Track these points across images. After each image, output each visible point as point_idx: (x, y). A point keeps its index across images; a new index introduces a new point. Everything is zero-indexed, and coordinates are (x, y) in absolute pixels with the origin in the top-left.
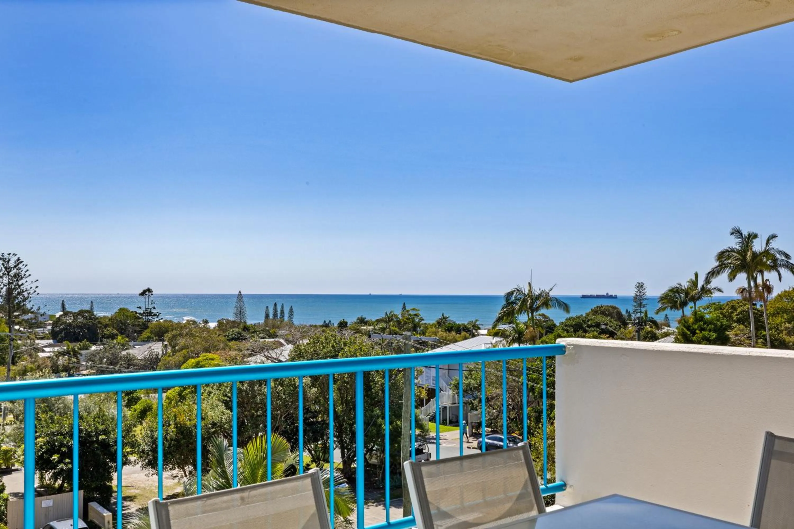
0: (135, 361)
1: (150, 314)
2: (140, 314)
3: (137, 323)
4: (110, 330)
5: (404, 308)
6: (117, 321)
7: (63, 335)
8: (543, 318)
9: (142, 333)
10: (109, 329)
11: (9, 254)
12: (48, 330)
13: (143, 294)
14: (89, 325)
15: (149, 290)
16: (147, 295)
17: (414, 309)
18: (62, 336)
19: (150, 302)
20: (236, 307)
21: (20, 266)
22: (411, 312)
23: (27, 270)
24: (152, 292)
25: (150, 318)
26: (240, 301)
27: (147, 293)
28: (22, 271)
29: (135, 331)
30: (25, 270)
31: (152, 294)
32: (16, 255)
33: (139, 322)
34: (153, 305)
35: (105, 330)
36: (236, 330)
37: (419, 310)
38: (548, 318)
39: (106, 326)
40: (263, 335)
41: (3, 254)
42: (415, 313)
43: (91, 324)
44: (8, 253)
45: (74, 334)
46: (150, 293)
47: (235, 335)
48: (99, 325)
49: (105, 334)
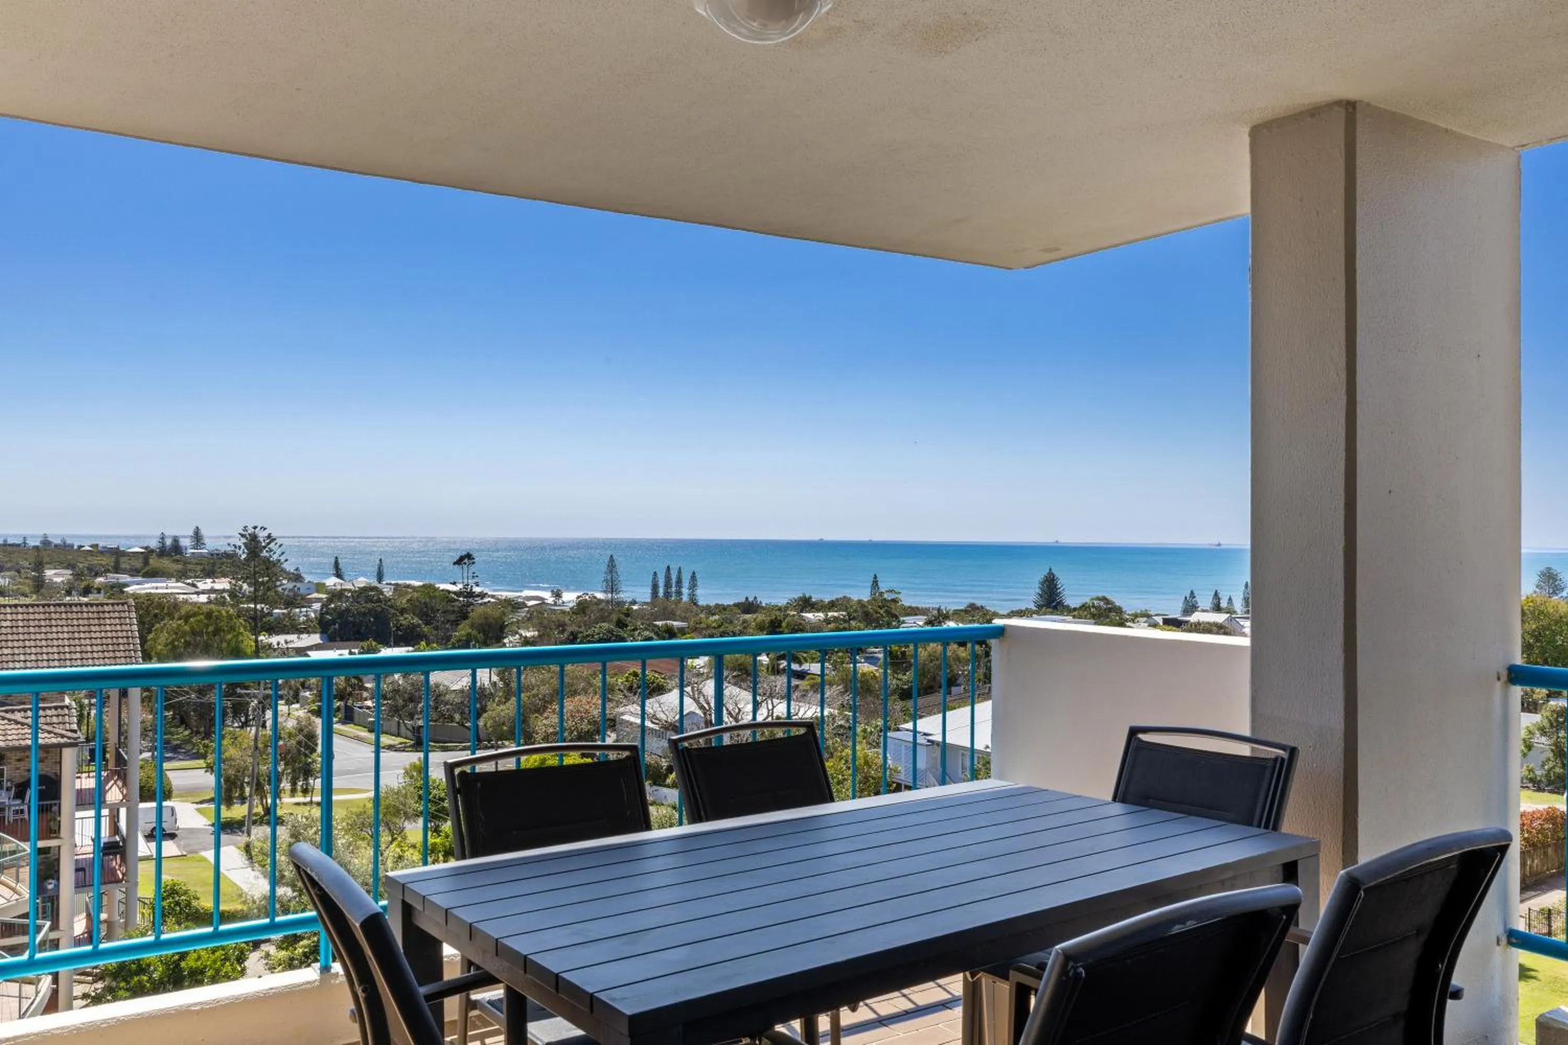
0: (448, 696)
1: (471, 594)
2: (455, 593)
3: (449, 608)
4: (410, 619)
5: (875, 583)
6: (420, 602)
7: (337, 626)
8: (1105, 604)
9: (458, 625)
10: (407, 616)
11: (255, 528)
12: (315, 611)
13: (459, 562)
14: (376, 611)
15: (469, 556)
16: (465, 563)
17: (891, 591)
18: (335, 629)
19: (470, 575)
20: (606, 580)
21: (272, 545)
22: (886, 596)
23: (283, 553)
24: (474, 559)
25: (471, 600)
26: (611, 572)
27: (466, 561)
28: (275, 553)
29: (448, 621)
30: (279, 552)
31: (473, 563)
32: (265, 529)
33: (453, 606)
34: (476, 580)
35: (402, 618)
36: (605, 625)
37: (900, 593)
38: (1112, 603)
39: (403, 611)
40: (648, 633)
41: (245, 527)
42: (893, 596)
43: (379, 609)
44: (253, 525)
45: (354, 625)
46: (471, 561)
47: (604, 634)
48: (392, 611)
49: (401, 625)
